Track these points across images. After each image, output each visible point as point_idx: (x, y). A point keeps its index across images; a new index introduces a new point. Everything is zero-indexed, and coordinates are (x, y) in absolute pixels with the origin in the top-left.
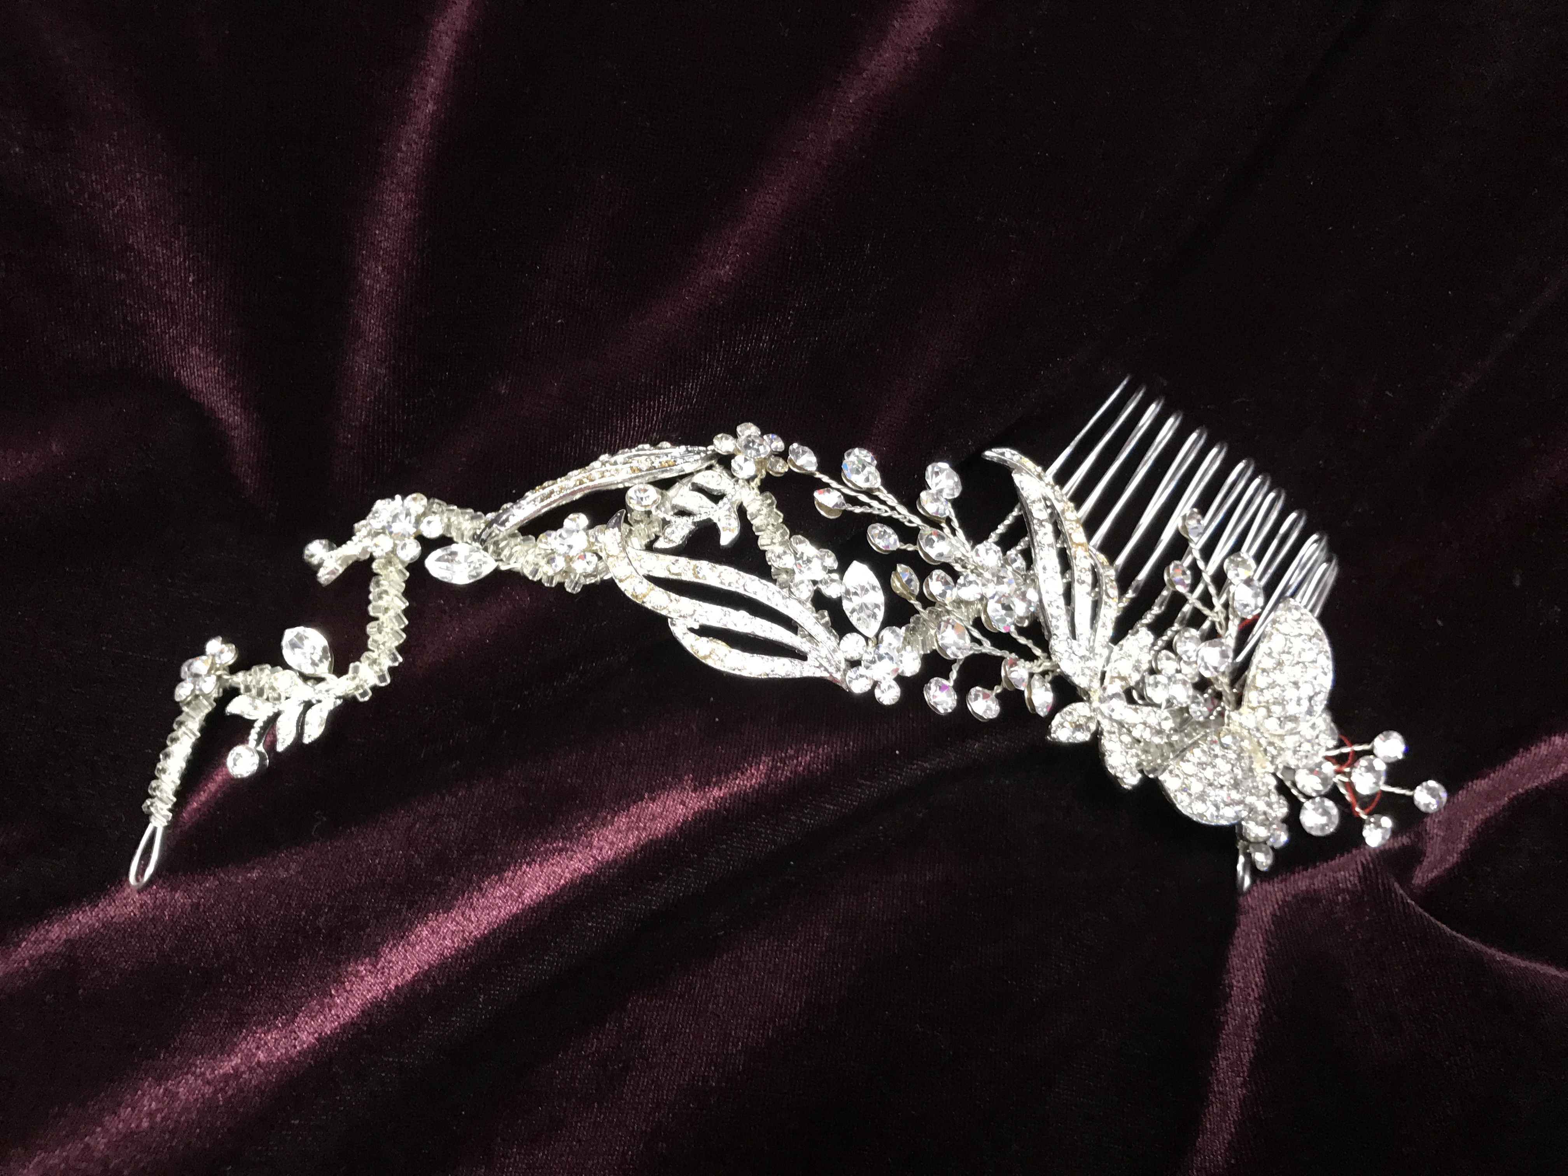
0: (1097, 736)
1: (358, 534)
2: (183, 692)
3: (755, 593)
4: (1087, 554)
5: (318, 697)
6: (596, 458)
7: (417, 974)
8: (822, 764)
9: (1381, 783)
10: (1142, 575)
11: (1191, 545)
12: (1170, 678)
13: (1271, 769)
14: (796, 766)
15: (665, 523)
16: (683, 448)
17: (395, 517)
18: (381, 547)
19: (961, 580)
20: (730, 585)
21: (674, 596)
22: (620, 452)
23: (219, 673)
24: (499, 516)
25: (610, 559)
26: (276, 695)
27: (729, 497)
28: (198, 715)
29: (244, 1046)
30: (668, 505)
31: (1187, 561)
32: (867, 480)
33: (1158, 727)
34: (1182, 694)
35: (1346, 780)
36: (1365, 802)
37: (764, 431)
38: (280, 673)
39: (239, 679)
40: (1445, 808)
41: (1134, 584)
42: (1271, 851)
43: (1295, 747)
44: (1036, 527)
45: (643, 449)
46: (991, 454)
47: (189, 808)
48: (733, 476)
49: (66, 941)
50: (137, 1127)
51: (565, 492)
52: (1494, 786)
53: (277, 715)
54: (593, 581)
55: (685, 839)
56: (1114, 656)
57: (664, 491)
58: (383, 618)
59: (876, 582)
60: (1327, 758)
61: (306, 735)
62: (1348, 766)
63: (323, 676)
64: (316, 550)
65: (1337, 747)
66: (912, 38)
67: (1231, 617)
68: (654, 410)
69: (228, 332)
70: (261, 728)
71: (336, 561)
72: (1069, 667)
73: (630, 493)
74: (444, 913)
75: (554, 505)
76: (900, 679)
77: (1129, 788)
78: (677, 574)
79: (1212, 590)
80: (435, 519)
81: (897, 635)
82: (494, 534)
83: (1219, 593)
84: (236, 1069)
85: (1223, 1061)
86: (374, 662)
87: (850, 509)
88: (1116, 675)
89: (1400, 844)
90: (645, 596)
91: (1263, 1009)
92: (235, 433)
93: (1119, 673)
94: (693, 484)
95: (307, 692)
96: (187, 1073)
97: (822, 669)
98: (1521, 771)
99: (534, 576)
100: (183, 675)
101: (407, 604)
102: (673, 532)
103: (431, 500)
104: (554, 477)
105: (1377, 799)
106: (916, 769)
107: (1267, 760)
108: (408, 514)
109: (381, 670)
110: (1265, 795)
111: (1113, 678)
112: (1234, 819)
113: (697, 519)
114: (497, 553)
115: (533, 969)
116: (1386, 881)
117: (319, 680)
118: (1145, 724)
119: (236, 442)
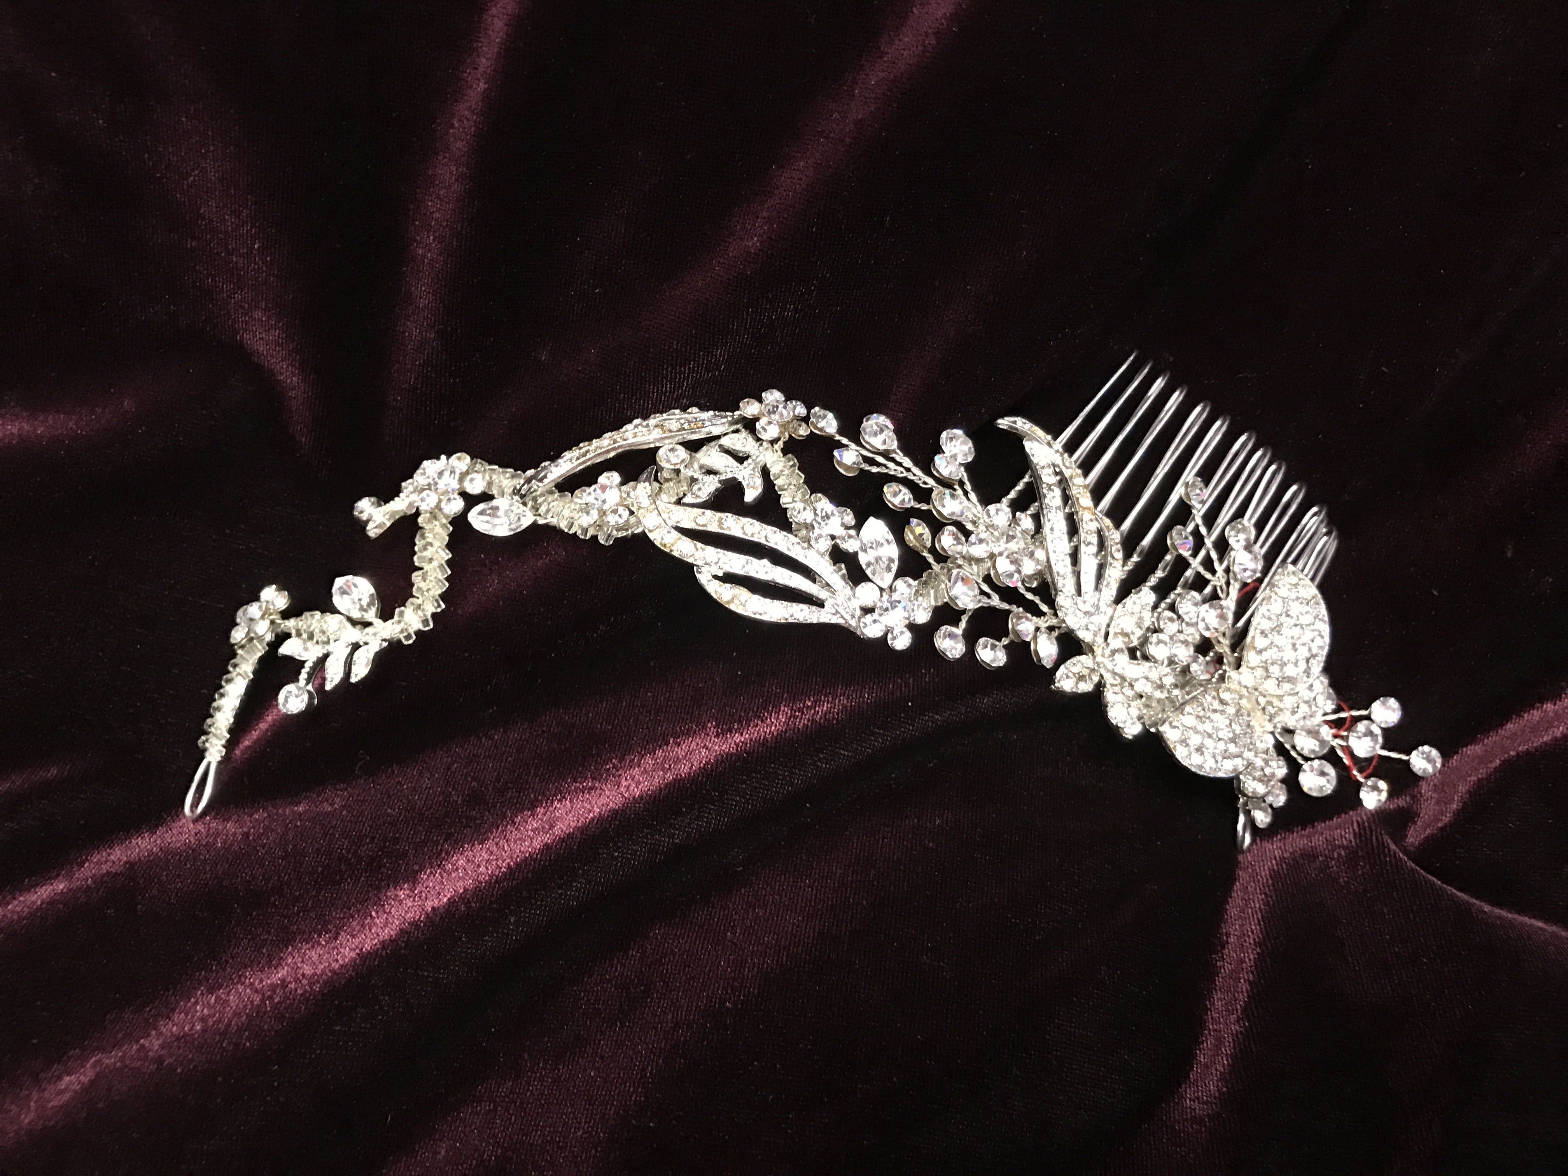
0: (1100, 687)
1: (405, 491)
2: (238, 635)
3: (776, 544)
4: (1093, 517)
5: (365, 639)
6: (630, 422)
7: (452, 897)
8: (838, 714)
9: (1378, 747)
10: (1147, 541)
11: (1194, 511)
12: (1171, 638)
13: (1270, 728)
14: (813, 715)
15: (693, 480)
16: (711, 413)
17: (441, 474)
18: (427, 503)
19: (973, 538)
20: (752, 535)
21: (699, 545)
22: (652, 416)
23: (272, 617)
24: (538, 473)
25: (641, 511)
26: (326, 639)
27: (754, 457)
28: (251, 658)
29: (290, 960)
30: (696, 466)
31: (1190, 527)
32: (884, 442)
33: (1159, 682)
34: (1184, 654)
35: (1344, 744)
36: (1362, 764)
37: (788, 398)
38: (329, 617)
39: (291, 624)
40: (1440, 771)
41: (1138, 549)
42: (1270, 810)
43: (1293, 708)
44: (1045, 491)
45: (674, 414)
46: (1004, 423)
47: (241, 746)
48: (758, 440)
49: (126, 863)
50: (190, 1030)
51: (600, 451)
52: (1486, 751)
53: (326, 656)
54: (624, 534)
55: (707, 778)
56: (1116, 614)
57: (693, 454)
58: (427, 567)
59: (891, 537)
60: (1327, 722)
61: (353, 675)
62: (1345, 731)
63: (370, 620)
64: (365, 507)
65: (1335, 712)
66: (930, 23)
67: (1232, 581)
68: (684, 376)
69: (289, 296)
70: (311, 668)
71: (384, 516)
72: (1073, 620)
73: (661, 452)
74: (479, 844)
75: (589, 463)
76: (912, 627)
77: (1130, 737)
78: (703, 525)
79: (1214, 555)
80: (478, 477)
81: (909, 586)
82: (532, 490)
83: (1221, 560)
84: (283, 981)
85: (1218, 1001)
86: (419, 607)
87: (867, 468)
88: (1120, 631)
89: (1396, 805)
90: (672, 545)
91: (1258, 954)
92: (293, 393)
93: (1122, 629)
94: (720, 446)
95: (355, 634)
96: (238, 983)
97: (838, 615)
98: (1513, 736)
99: (569, 529)
100: (238, 620)
101: (450, 556)
102: (700, 489)
103: (475, 460)
104: (590, 439)
105: (1374, 763)
106: (927, 721)
107: (1264, 719)
108: (453, 472)
109: (425, 615)
110: (1263, 753)
111: (1116, 634)
112: (1232, 772)
113: (723, 477)
114: (536, 509)
115: (561, 894)
116: (1380, 838)
117: (367, 624)
118: (1147, 678)
119: (294, 403)
